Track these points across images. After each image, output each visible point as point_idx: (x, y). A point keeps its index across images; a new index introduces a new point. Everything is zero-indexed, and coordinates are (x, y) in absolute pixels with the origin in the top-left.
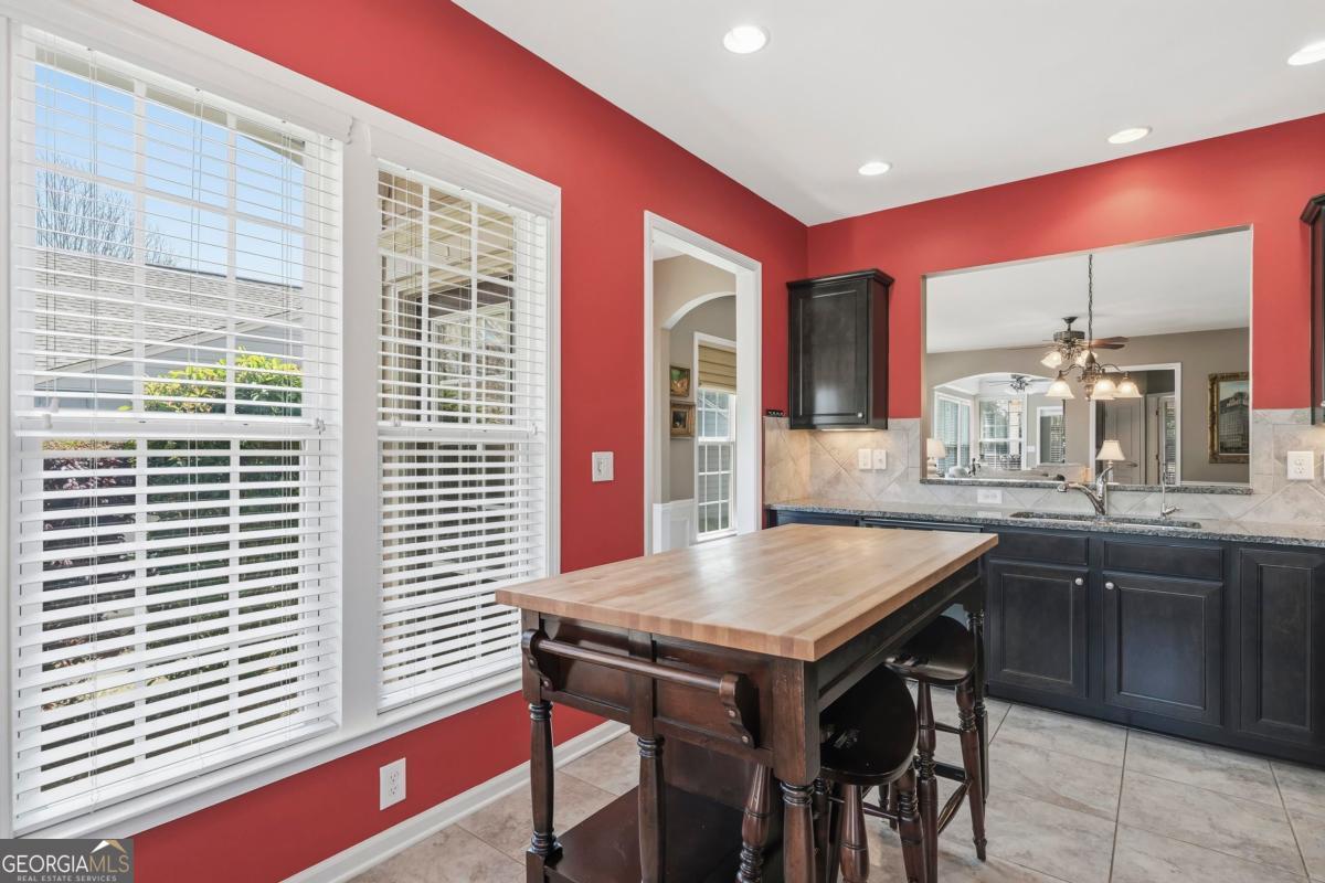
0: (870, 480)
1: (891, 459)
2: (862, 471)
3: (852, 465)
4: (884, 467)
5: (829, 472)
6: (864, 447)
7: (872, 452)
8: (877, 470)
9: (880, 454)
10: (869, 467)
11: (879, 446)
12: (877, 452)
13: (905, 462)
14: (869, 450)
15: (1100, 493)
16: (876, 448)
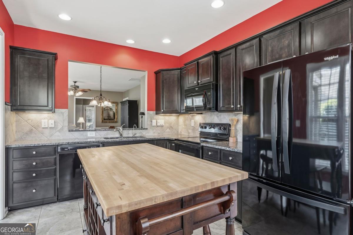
0: (47, 132)
1: (56, 124)
2: (43, 128)
3: (38, 126)
4: (53, 126)
5: (27, 129)
6: (45, 119)
7: (48, 121)
8: (50, 128)
9: (52, 122)
10: (47, 126)
11: (51, 119)
12: (50, 121)
13: (62, 125)
14: (46, 120)
15: (121, 131)
16: (50, 119)
